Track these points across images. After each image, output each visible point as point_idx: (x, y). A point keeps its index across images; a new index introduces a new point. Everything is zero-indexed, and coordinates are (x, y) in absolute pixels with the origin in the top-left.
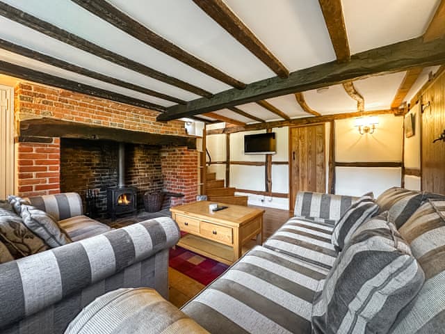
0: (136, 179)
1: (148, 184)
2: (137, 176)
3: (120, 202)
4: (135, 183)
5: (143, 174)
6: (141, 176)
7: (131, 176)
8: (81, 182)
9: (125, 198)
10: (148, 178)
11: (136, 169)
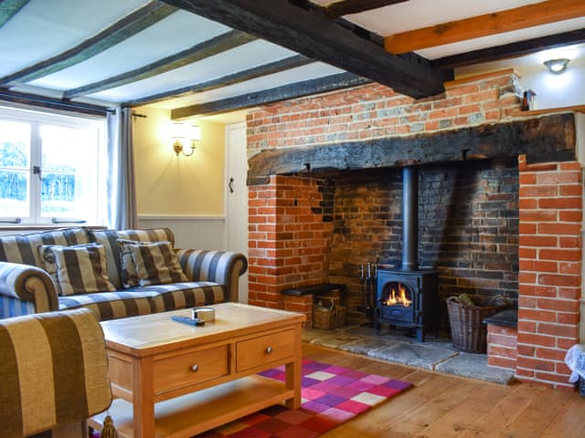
0: (467, 256)
1: (499, 276)
2: (471, 247)
3: (392, 301)
4: (462, 265)
5: (487, 244)
6: (483, 248)
7: (457, 248)
8: (369, 249)
9: (403, 295)
10: (502, 257)
11: (470, 231)
